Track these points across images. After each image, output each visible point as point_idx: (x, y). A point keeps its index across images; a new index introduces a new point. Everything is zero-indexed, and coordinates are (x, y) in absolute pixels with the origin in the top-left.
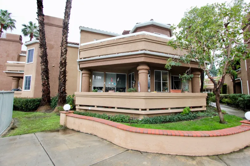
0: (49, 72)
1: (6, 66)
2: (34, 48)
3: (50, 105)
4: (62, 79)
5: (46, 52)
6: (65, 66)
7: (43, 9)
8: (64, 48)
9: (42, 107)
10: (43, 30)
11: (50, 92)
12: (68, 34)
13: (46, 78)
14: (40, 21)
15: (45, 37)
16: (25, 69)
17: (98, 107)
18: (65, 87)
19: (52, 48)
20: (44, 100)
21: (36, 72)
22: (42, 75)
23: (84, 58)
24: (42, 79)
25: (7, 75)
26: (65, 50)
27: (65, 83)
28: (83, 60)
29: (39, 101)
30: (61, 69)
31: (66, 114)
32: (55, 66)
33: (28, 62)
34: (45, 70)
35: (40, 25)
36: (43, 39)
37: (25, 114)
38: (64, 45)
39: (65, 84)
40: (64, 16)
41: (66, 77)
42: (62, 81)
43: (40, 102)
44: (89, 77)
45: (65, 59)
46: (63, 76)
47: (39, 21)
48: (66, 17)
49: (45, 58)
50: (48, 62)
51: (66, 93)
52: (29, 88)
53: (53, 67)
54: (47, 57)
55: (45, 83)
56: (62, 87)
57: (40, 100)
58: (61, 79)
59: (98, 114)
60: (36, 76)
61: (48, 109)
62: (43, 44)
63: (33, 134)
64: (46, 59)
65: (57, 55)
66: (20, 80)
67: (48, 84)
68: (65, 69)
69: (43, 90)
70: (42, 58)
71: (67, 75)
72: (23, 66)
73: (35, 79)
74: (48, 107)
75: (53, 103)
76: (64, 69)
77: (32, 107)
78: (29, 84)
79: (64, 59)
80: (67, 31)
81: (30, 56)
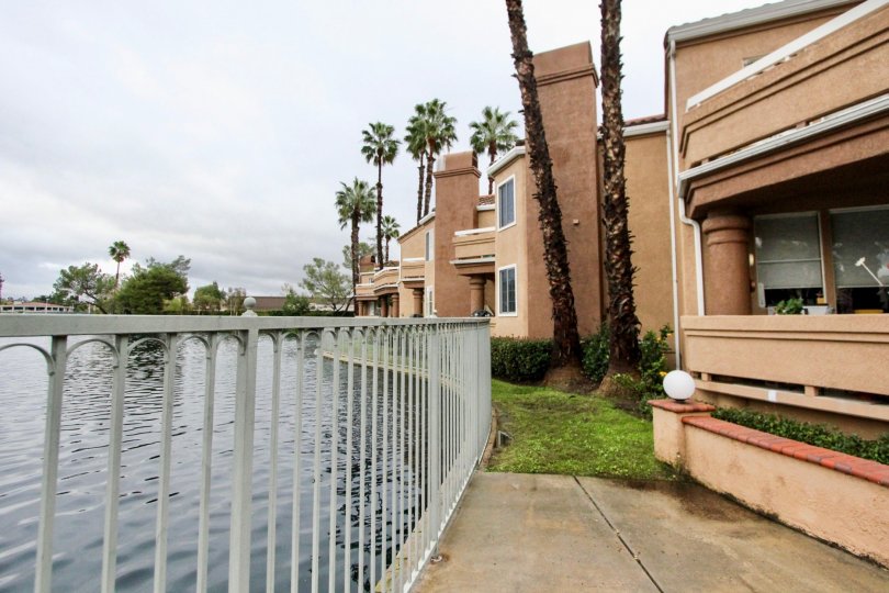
0: (567, 248)
1: (453, 247)
2: (513, 176)
3: (580, 365)
4: (617, 266)
5: (550, 177)
6: (624, 213)
7: (527, 33)
8: (614, 143)
9: (558, 370)
10: (534, 106)
11: (575, 317)
12: (623, 81)
13: (559, 270)
14: (524, 76)
15: (542, 128)
16: (496, 248)
17: (822, 391)
18: (632, 298)
19: (565, 162)
20: (562, 348)
21: (528, 251)
22: (547, 259)
23: (712, 159)
24: (550, 273)
25: (457, 271)
26: (616, 150)
27: (630, 280)
28: (707, 167)
29: (547, 348)
30: (611, 229)
31: (682, 416)
32: (582, 224)
33: (502, 224)
34: (556, 241)
35: (524, 90)
36: (538, 134)
37: (515, 391)
38: (612, 132)
39: (629, 285)
40: (600, 17)
41: (632, 256)
42: (619, 276)
43: (550, 353)
44: (740, 242)
45: (620, 187)
46: (621, 256)
47: (521, 78)
48: (608, 16)
49: (550, 199)
50: (559, 211)
51: (636, 322)
52: (512, 309)
53: (577, 229)
54: (555, 195)
55: (558, 287)
56: (620, 299)
57: (549, 344)
58: (613, 265)
59: (835, 431)
60: (529, 265)
61: (578, 379)
62: (539, 152)
63: (571, 480)
64: (554, 203)
65: (584, 180)
66: (485, 283)
67: (569, 289)
68: (625, 225)
69: (555, 313)
70: (541, 201)
71: (632, 247)
72: (490, 240)
73: (526, 278)
74: (575, 370)
75: (589, 361)
76: (620, 224)
77: (530, 370)
78: (512, 295)
79: (616, 185)
80: (619, 74)
81: (506, 204)
